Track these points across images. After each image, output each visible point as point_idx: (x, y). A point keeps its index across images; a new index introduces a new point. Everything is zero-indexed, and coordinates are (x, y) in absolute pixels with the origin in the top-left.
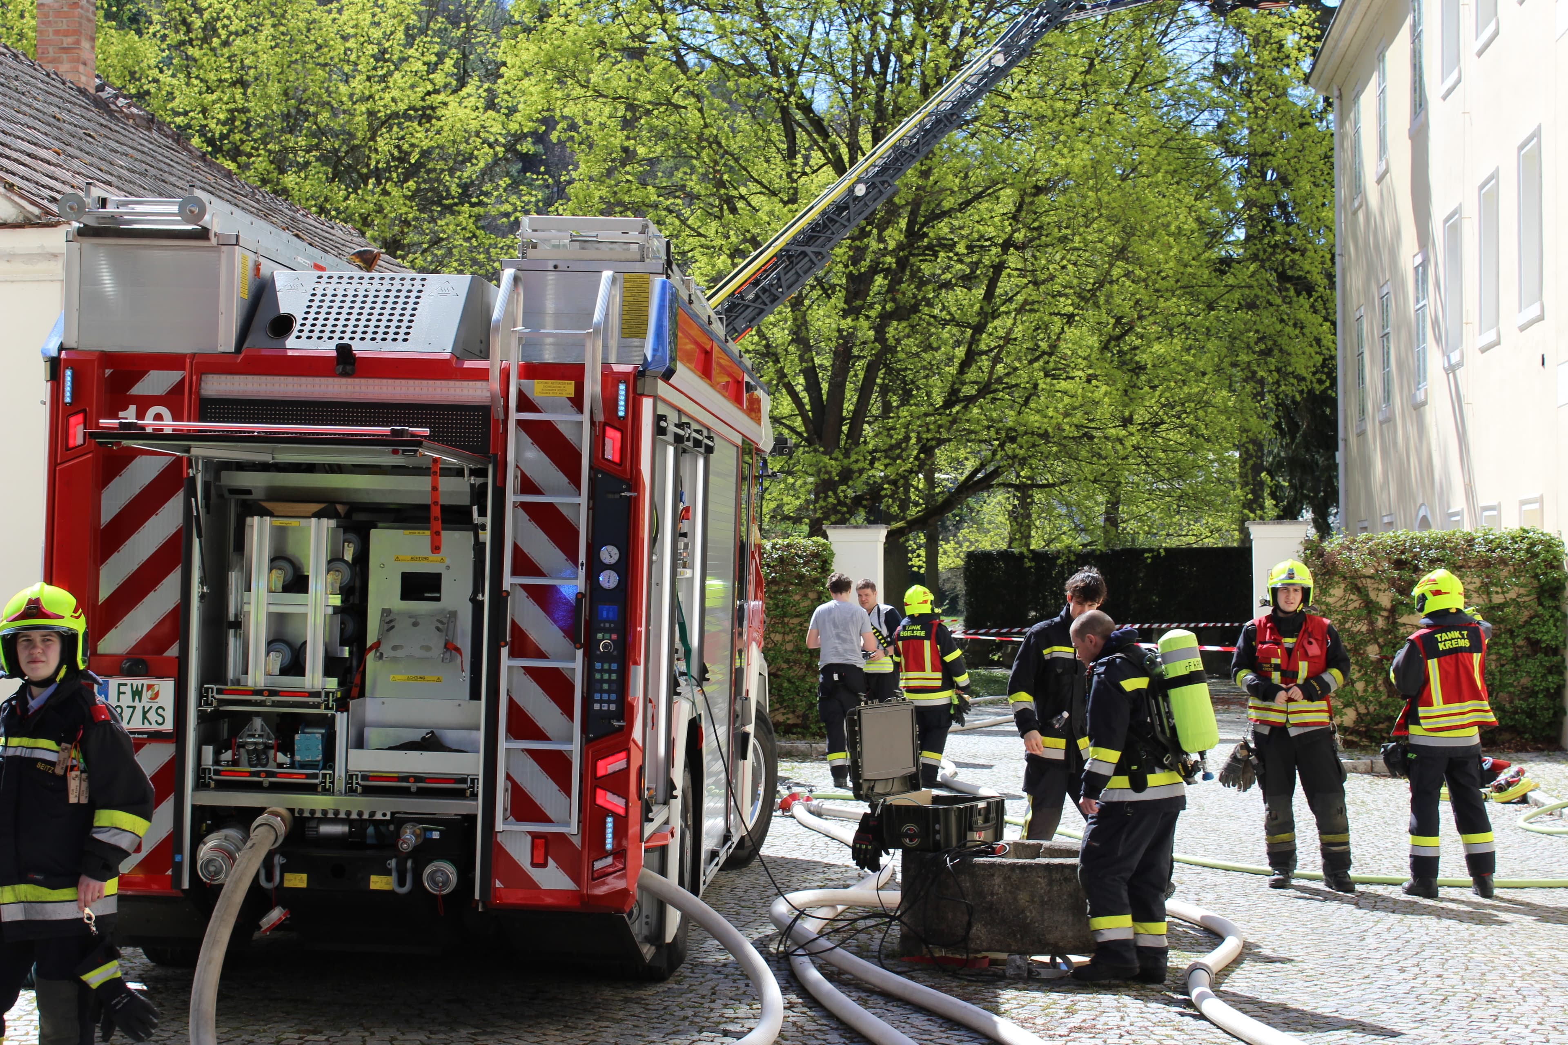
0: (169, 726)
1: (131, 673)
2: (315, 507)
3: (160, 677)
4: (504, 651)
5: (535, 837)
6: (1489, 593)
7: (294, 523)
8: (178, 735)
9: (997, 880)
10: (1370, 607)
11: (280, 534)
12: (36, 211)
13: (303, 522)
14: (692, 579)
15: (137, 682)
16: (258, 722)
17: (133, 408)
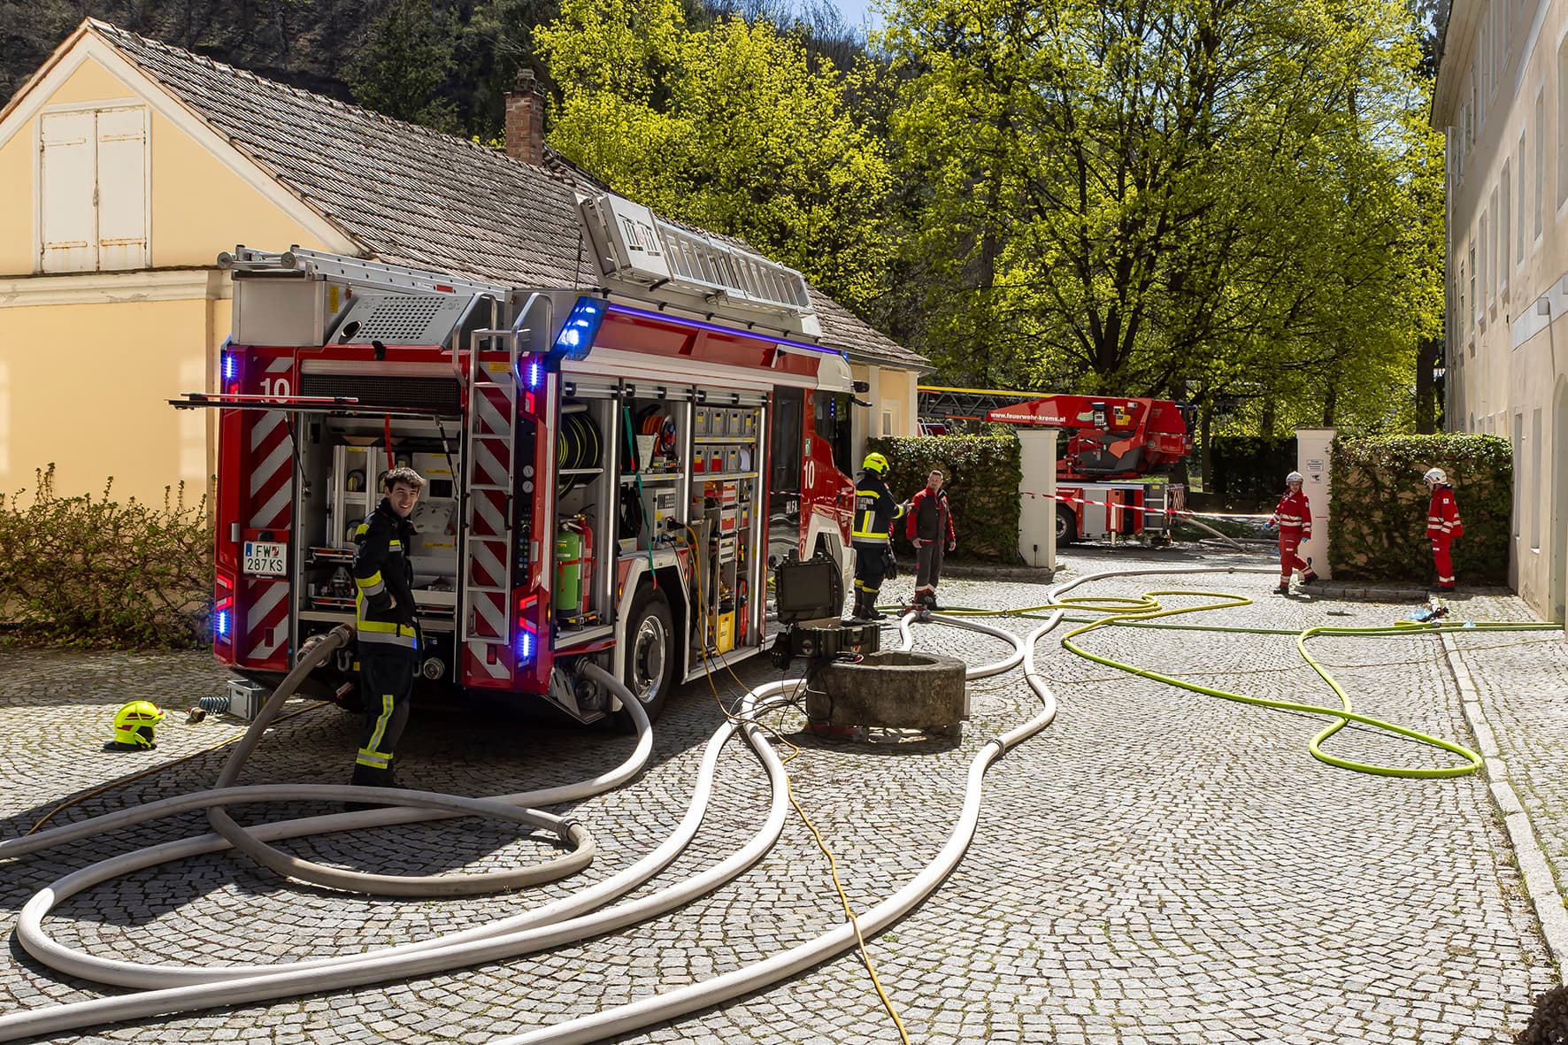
0: (284, 572)
1: (264, 539)
2: (374, 439)
3: (279, 542)
4: (467, 531)
5: (490, 645)
6: (1461, 478)
7: (360, 449)
8: (289, 577)
9: (848, 679)
10: (1378, 486)
11: (349, 456)
12: (367, 249)
13: (365, 449)
14: (683, 479)
15: (268, 545)
16: (342, 570)
17: (268, 380)
